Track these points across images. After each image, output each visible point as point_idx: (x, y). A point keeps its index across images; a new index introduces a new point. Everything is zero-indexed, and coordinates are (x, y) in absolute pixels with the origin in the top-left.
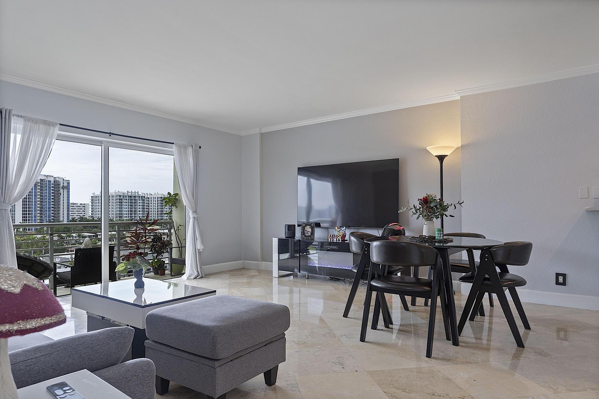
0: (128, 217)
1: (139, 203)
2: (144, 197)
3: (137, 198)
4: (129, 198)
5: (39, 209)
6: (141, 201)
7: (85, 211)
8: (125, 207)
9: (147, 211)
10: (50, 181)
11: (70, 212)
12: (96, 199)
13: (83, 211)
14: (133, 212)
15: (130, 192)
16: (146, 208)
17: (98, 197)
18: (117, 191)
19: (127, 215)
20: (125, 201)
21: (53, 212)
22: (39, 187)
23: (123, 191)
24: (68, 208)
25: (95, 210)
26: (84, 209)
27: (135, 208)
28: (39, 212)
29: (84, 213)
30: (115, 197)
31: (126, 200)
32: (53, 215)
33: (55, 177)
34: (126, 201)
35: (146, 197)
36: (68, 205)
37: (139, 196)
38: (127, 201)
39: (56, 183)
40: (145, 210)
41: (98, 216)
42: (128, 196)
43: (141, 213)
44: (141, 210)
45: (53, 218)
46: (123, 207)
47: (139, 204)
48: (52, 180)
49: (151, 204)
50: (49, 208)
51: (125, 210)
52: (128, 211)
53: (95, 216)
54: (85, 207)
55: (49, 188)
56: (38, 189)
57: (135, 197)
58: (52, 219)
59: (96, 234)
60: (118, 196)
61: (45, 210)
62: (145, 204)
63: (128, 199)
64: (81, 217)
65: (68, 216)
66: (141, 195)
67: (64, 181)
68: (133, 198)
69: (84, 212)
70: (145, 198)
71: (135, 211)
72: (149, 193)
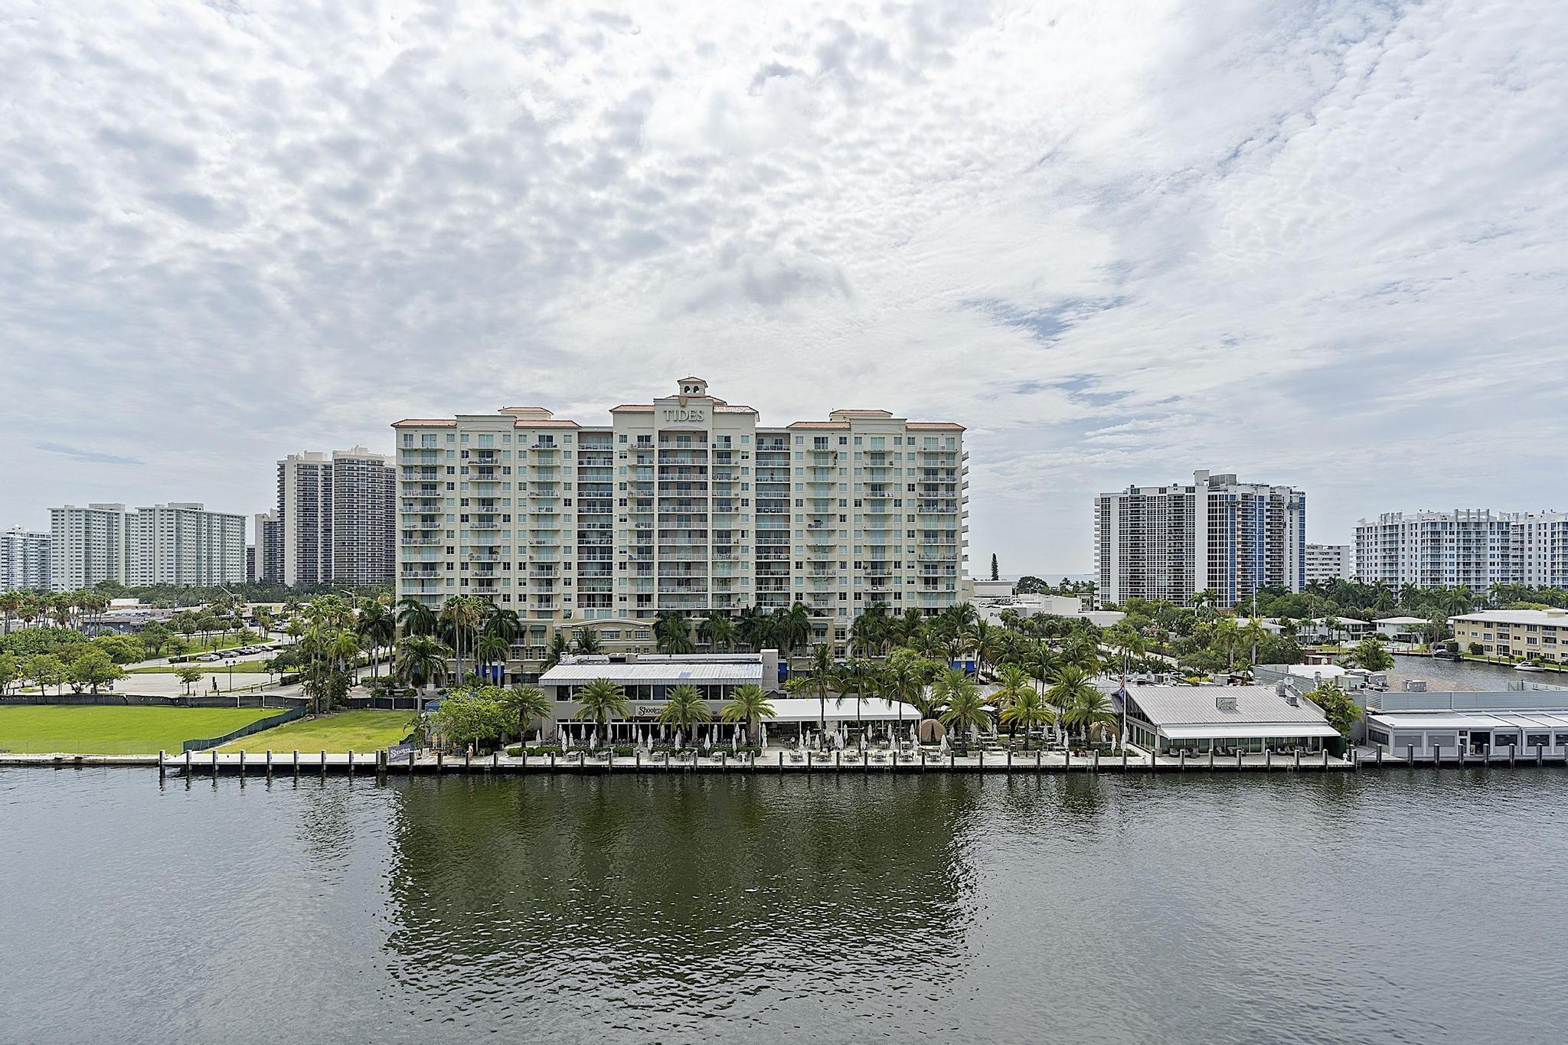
0: (1458, 579)
1: (1492, 540)
2: (1508, 524)
3: (1483, 528)
4: (1461, 527)
5: (1240, 560)
6: (1496, 537)
7: (1339, 565)
8: (1448, 552)
9: (1516, 564)
10: (1262, 498)
11: (1306, 567)
12: (1370, 534)
13: (1335, 564)
14: (1473, 567)
15: (1463, 514)
16: (1514, 556)
17: (1374, 529)
18: (1425, 512)
19: (1455, 576)
20: (1448, 537)
21: (1268, 566)
22: (1240, 513)
23: (1443, 511)
24: (1300, 557)
25: (1366, 562)
26: (1339, 559)
27: (1478, 556)
28: (1240, 566)
29: (1339, 570)
30: (1419, 526)
31: (1452, 533)
32: (1268, 573)
33: (1273, 486)
34: (1452, 537)
35: (1515, 524)
36: (1302, 551)
37: (1491, 523)
38: (1455, 537)
39: (1276, 501)
40: (1511, 560)
41: (1374, 575)
42: (1458, 523)
43: (1496, 568)
44: (1496, 560)
45: (1268, 580)
46: (1443, 552)
47: (1489, 545)
48: (1266, 493)
49: (1530, 542)
50: (1262, 558)
51: (1449, 560)
52: (1458, 564)
53: (1366, 576)
54: (1339, 554)
55: (1261, 512)
56: (1238, 516)
57: (1478, 524)
58: (1267, 583)
59: (1369, 621)
60: (1429, 525)
61: (1252, 563)
62: (1511, 545)
63: (1458, 533)
64: (1330, 578)
65: (1302, 577)
66: (1498, 520)
67: (1293, 495)
68: (1471, 528)
69: (1338, 567)
70: (1510, 528)
71: (1478, 564)
72: (1522, 513)
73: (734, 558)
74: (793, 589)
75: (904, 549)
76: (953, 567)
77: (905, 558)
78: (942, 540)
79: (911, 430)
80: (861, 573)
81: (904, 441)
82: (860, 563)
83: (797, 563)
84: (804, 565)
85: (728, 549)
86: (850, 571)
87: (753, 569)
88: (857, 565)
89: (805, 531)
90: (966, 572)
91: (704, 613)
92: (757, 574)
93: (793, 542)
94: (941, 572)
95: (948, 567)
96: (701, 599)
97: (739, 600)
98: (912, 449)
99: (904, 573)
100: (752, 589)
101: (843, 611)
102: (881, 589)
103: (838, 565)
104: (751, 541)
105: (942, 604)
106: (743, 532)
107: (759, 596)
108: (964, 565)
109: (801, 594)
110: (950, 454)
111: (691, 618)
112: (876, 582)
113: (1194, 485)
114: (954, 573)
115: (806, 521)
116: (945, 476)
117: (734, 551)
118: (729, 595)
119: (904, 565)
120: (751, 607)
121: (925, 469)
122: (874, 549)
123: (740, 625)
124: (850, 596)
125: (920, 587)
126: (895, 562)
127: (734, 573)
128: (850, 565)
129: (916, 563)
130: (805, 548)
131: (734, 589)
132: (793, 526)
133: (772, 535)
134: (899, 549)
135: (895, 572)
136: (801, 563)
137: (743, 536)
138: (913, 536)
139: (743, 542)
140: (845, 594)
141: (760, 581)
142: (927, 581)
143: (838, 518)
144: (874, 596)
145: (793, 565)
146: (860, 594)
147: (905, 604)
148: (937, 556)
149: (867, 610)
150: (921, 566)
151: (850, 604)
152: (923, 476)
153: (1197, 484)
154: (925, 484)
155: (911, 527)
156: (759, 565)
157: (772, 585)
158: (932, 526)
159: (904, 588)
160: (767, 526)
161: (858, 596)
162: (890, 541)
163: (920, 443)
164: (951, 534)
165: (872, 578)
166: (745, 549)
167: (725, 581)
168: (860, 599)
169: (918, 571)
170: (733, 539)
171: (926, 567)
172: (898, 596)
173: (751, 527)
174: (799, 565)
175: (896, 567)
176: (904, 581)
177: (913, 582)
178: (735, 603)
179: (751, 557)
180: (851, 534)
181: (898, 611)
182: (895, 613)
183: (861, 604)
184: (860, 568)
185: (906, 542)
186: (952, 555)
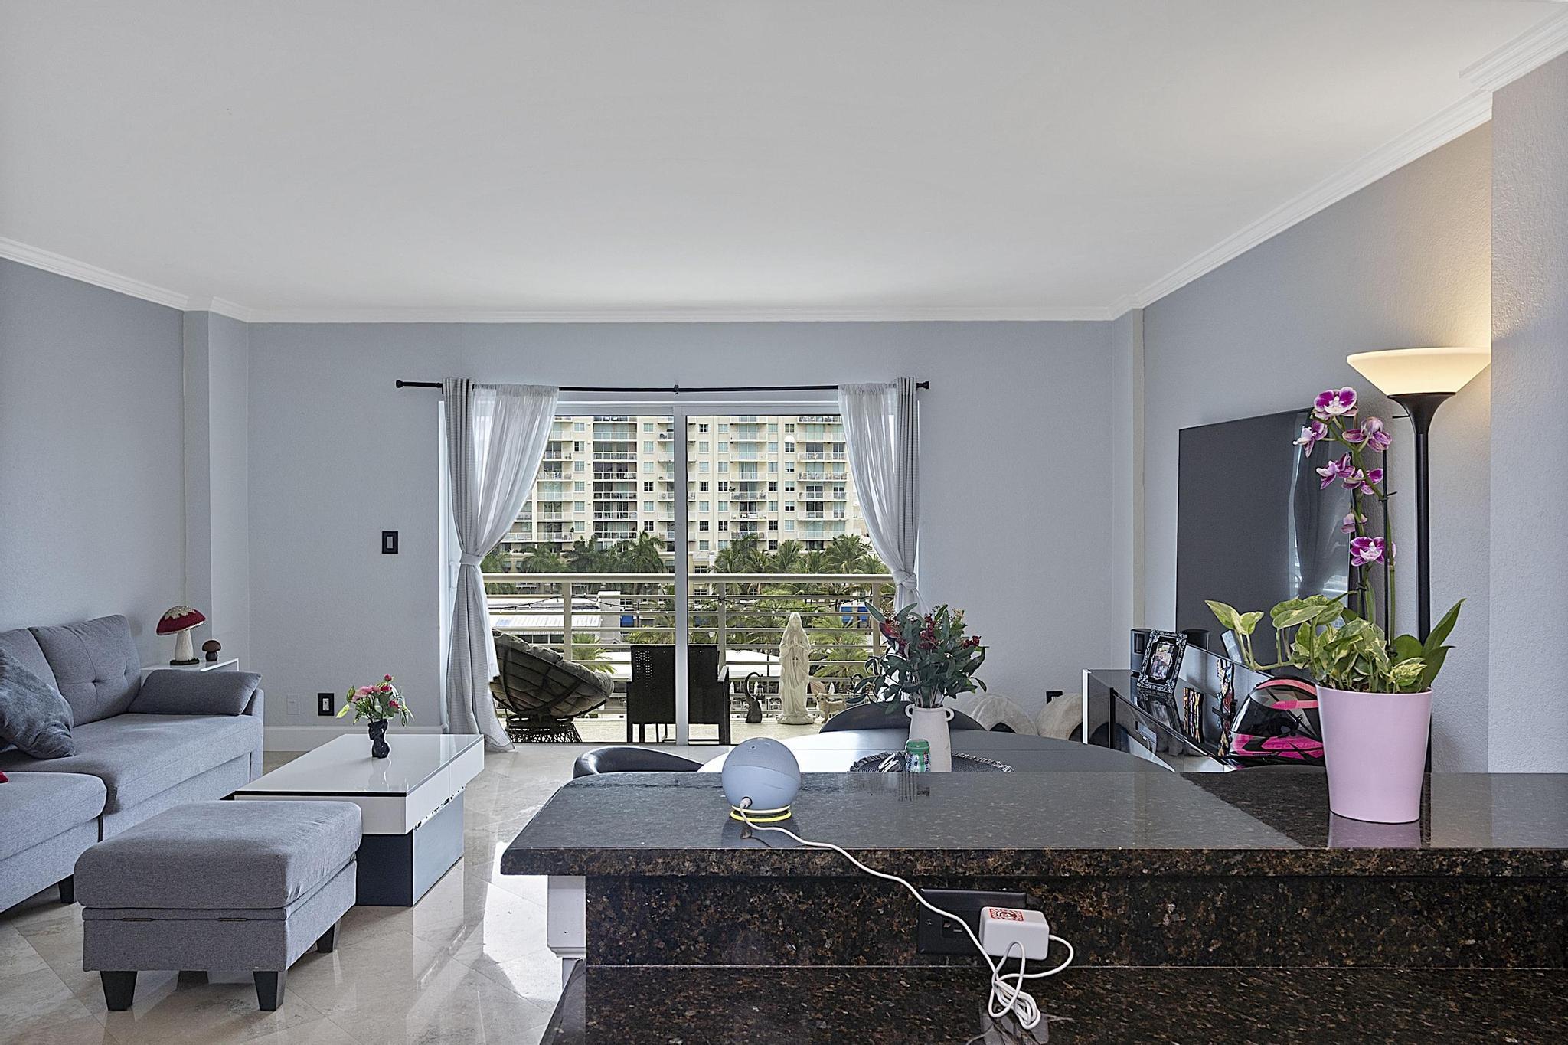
73: (565, 478)
74: (641, 516)
75: (781, 467)
76: (842, 489)
77: (782, 478)
78: (828, 455)
80: (727, 496)
82: (726, 483)
83: (646, 483)
84: (655, 486)
85: (558, 466)
86: (714, 494)
87: (590, 491)
88: (723, 486)
89: (655, 444)
91: (526, 547)
92: (595, 498)
93: (641, 457)
94: (828, 495)
95: (836, 490)
96: (524, 529)
97: (572, 530)
99: (781, 496)
100: (589, 516)
101: (704, 544)
102: (752, 517)
103: (698, 486)
104: (588, 456)
105: (828, 535)
106: (577, 443)
107: (598, 526)
109: (652, 523)
111: (511, 553)
112: (745, 507)
114: (843, 496)
115: (658, 431)
117: (566, 468)
118: (560, 524)
119: (781, 487)
120: (587, 539)
122: (743, 466)
123: (573, 562)
124: (714, 526)
125: (801, 514)
126: (770, 483)
127: (565, 496)
128: (713, 487)
129: (796, 483)
130: (656, 465)
131: (566, 516)
132: (641, 437)
133: (614, 447)
134: (774, 465)
135: (770, 496)
136: (651, 483)
137: (577, 449)
138: (793, 450)
139: (577, 457)
140: (707, 522)
141: (598, 507)
142: (810, 507)
143: (699, 428)
144: (744, 526)
145: (641, 486)
146: (726, 523)
147: (781, 536)
148: (822, 476)
149: (734, 543)
150: (803, 488)
151: (714, 536)
155: (790, 438)
156: (597, 487)
157: (615, 511)
158: (815, 437)
159: (781, 516)
160: (608, 436)
161: (722, 525)
162: (763, 456)
165: (741, 503)
166: (580, 466)
167: (555, 506)
168: (726, 529)
169: (800, 495)
170: (564, 453)
171: (809, 489)
172: (773, 525)
173: (588, 437)
174: (648, 486)
175: (770, 489)
176: (782, 506)
177: (792, 508)
178: (567, 533)
179: (588, 476)
180: (714, 447)
181: (773, 544)
182: (770, 548)
183: (726, 535)
184: (726, 490)
185: (783, 458)
186: (840, 474)
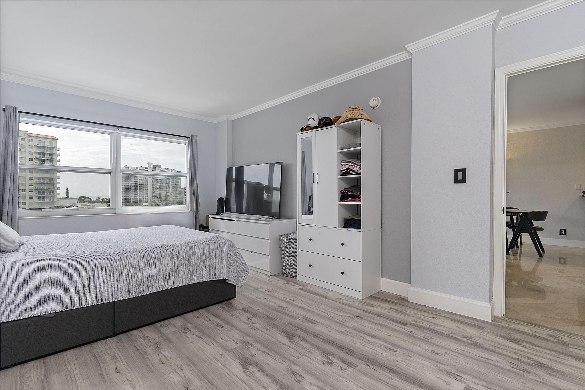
79: (31, 136)
81: (27, 140)
90: (59, 194)
98: (30, 144)
108: (58, 191)
110: (51, 148)
113: (148, 167)
116: (49, 156)
121: (38, 152)
152: (37, 155)
153: (149, 167)
154: (38, 159)
163: (35, 142)
164: (52, 179)
